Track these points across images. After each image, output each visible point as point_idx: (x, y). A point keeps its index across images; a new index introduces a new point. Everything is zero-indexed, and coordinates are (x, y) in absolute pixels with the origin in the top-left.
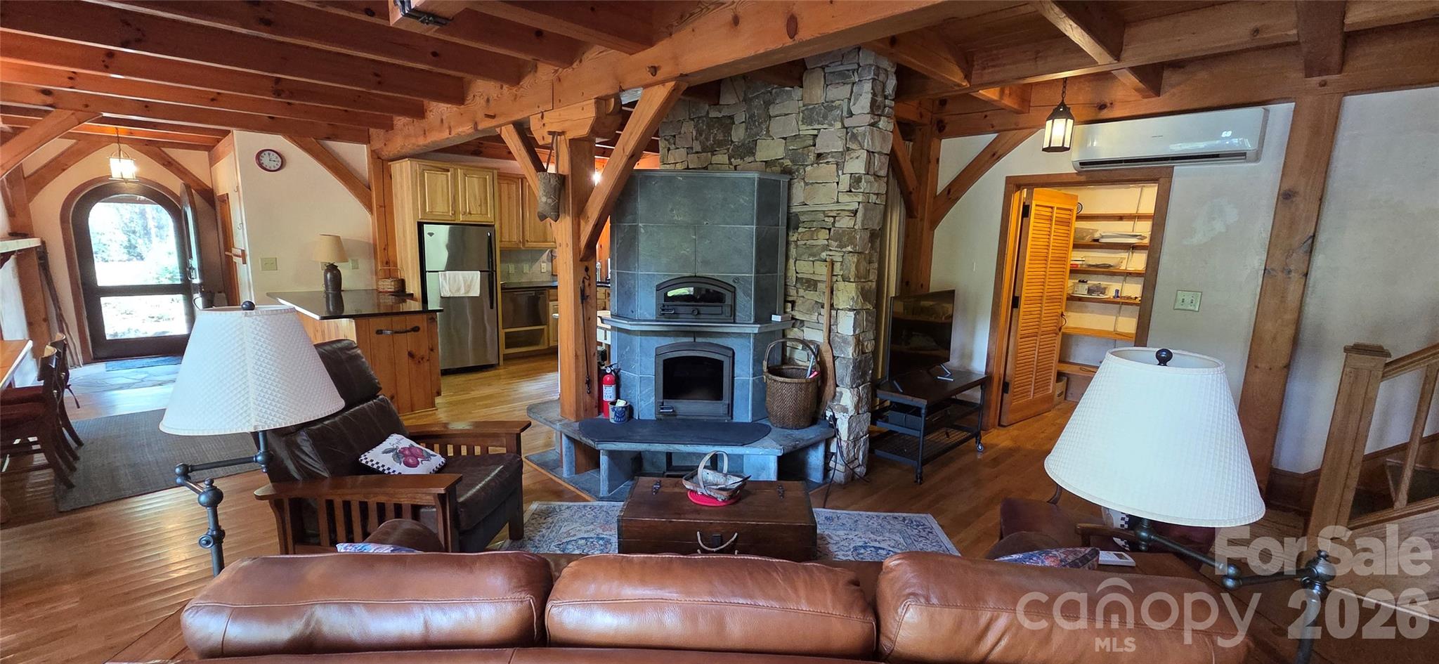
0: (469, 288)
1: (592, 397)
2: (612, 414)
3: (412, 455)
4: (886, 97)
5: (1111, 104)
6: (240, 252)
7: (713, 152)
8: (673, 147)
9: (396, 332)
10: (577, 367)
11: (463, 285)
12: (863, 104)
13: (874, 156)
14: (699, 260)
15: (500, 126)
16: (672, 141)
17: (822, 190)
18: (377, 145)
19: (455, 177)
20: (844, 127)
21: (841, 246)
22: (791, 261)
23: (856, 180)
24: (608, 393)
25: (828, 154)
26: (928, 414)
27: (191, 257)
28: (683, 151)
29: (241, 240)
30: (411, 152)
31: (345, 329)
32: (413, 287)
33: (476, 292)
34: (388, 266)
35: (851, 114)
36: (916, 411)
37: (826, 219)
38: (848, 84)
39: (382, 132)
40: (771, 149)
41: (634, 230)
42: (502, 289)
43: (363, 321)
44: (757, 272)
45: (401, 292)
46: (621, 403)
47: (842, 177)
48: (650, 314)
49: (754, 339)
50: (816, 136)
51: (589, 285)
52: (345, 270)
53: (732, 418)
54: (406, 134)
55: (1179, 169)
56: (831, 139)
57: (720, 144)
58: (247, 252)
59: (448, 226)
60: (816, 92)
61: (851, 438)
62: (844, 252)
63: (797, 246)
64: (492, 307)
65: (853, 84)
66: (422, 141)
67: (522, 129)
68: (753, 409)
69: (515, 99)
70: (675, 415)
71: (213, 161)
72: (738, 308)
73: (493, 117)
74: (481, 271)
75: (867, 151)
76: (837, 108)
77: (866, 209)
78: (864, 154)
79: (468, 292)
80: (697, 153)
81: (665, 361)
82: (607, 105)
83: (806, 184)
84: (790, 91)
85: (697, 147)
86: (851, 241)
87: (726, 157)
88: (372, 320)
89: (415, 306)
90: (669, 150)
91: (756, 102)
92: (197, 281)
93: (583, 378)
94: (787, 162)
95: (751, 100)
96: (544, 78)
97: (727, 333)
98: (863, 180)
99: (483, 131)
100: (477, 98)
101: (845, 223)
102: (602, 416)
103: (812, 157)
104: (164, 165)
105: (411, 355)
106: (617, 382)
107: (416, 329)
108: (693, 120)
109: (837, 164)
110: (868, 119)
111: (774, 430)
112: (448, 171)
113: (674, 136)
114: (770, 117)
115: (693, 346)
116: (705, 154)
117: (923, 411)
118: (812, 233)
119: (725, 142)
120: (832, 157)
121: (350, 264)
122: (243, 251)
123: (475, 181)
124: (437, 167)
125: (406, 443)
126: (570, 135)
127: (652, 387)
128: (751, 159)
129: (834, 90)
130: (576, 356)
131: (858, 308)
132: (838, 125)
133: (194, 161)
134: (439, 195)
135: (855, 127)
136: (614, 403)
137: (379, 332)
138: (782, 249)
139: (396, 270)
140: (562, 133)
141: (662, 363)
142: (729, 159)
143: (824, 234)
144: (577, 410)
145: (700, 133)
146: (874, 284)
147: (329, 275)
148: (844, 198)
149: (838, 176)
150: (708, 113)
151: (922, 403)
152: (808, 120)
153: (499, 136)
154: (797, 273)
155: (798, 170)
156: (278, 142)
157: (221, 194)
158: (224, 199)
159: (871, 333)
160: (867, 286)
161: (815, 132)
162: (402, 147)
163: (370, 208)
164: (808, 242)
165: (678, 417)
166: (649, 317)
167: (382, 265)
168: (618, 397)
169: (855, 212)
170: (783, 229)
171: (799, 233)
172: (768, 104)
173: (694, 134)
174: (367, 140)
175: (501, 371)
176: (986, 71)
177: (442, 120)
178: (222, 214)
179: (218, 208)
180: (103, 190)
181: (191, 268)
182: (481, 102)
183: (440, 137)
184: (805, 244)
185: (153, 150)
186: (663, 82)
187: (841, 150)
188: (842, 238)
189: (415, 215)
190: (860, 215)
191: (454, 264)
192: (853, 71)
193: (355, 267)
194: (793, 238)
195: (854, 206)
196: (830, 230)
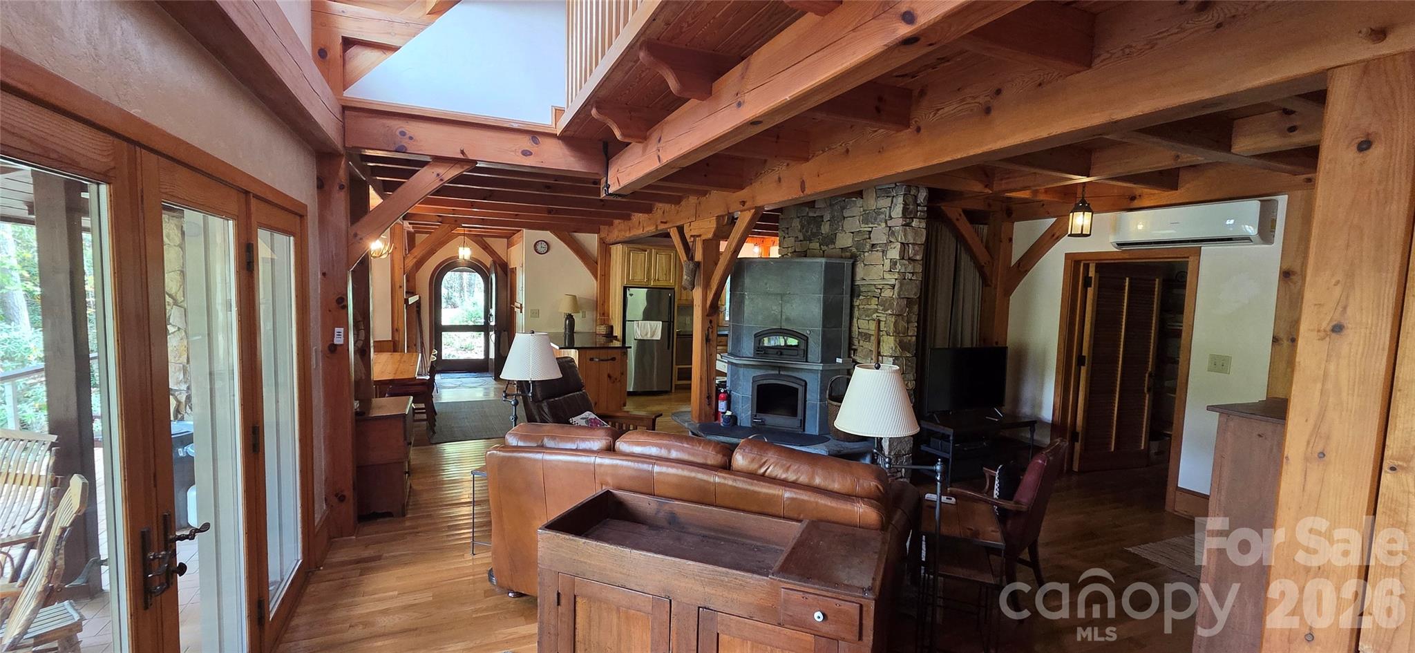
0: (653, 334)
1: (711, 408)
2: (722, 420)
3: (595, 422)
4: (918, 205)
5: (1140, 196)
6: (519, 306)
7: (810, 241)
8: (787, 236)
9: (602, 360)
10: (701, 386)
11: (649, 330)
12: (898, 211)
13: (909, 246)
14: (784, 317)
15: (670, 228)
16: (786, 232)
17: (875, 269)
18: (603, 235)
19: (650, 254)
20: (887, 226)
21: (885, 310)
22: (855, 320)
23: (894, 263)
24: (722, 406)
25: (877, 244)
26: (955, 442)
27: (491, 307)
28: (793, 239)
29: (521, 298)
30: (623, 240)
31: (573, 354)
32: (617, 332)
33: (658, 336)
34: (604, 317)
35: (891, 218)
36: (945, 437)
37: (876, 290)
38: (890, 197)
39: (607, 227)
40: (844, 240)
41: (743, 296)
42: (677, 335)
43: (583, 351)
44: (824, 326)
45: (610, 335)
46: (729, 413)
47: (886, 261)
48: (750, 353)
49: (821, 374)
50: (870, 232)
51: (712, 332)
52: (578, 318)
53: (804, 430)
54: (619, 230)
55: (1205, 248)
56: (879, 236)
57: (814, 235)
58: (523, 305)
59: (646, 289)
60: (872, 203)
61: (892, 454)
62: (886, 314)
63: (859, 309)
64: (668, 348)
65: (893, 197)
66: (628, 235)
67: (681, 230)
68: (819, 425)
69: (678, 213)
70: (764, 425)
71: (509, 245)
72: (809, 351)
73: (666, 223)
74: (663, 322)
75: (902, 243)
76: (882, 213)
77: (901, 285)
78: (898, 245)
79: (653, 336)
80: (801, 241)
81: (758, 386)
82: (724, 220)
83: (865, 265)
84: (855, 201)
85: (801, 237)
86: (891, 307)
87: (818, 244)
88: (588, 351)
89: (617, 344)
90: (784, 238)
91: (836, 207)
92: (493, 323)
93: (705, 394)
94: (854, 250)
95: (834, 205)
96: (693, 201)
97: (802, 369)
98: (898, 264)
99: (661, 230)
100: (658, 210)
101: (887, 293)
102: (717, 422)
103: (868, 246)
104: (483, 248)
105: (609, 376)
106: (728, 399)
107: (614, 359)
108: (799, 217)
109: (883, 252)
110: (901, 221)
111: (832, 439)
112: (646, 251)
113: (788, 228)
114: (844, 218)
115: (779, 376)
116: (805, 242)
117: (951, 438)
118: (868, 299)
119: (818, 233)
120: (880, 247)
121: (581, 314)
122: (521, 305)
123: (664, 256)
124: (639, 249)
125: (593, 416)
126: (704, 237)
127: (749, 404)
128: (833, 246)
129: (882, 201)
130: (701, 379)
131: (896, 355)
132: (883, 225)
133: (498, 245)
134: (639, 266)
135: (893, 227)
136: (725, 413)
137: (592, 359)
138: (846, 311)
139: (608, 319)
140: (700, 236)
141: (756, 387)
142: (820, 246)
143: (875, 301)
144: (700, 415)
145: (803, 227)
146: (914, 338)
147: (567, 322)
148: (887, 276)
149: (883, 260)
150: (808, 213)
151: (950, 431)
152: (866, 221)
153: (669, 234)
154: (859, 328)
155: (860, 255)
156: (547, 235)
157: (512, 267)
158: (513, 271)
159: (911, 375)
160: (906, 340)
161: (870, 229)
162: (618, 237)
163: (596, 278)
164: (865, 307)
165: (767, 426)
166: (750, 356)
167: (600, 316)
168: (729, 409)
169: (893, 286)
170: (847, 297)
171: (860, 300)
172: (843, 208)
173: (799, 227)
174: (598, 232)
175: (673, 396)
176: (1003, 182)
177: (640, 222)
178: (511, 279)
179: (509, 276)
180: (450, 265)
181: (491, 315)
182: (660, 212)
183: (638, 232)
184: (863, 308)
185: (480, 241)
186: (749, 209)
187: (885, 242)
188: (885, 304)
189: (623, 282)
190: (896, 287)
191: (648, 315)
192: (892, 188)
193: (584, 317)
194: (857, 303)
195: (893, 282)
196: (878, 298)
